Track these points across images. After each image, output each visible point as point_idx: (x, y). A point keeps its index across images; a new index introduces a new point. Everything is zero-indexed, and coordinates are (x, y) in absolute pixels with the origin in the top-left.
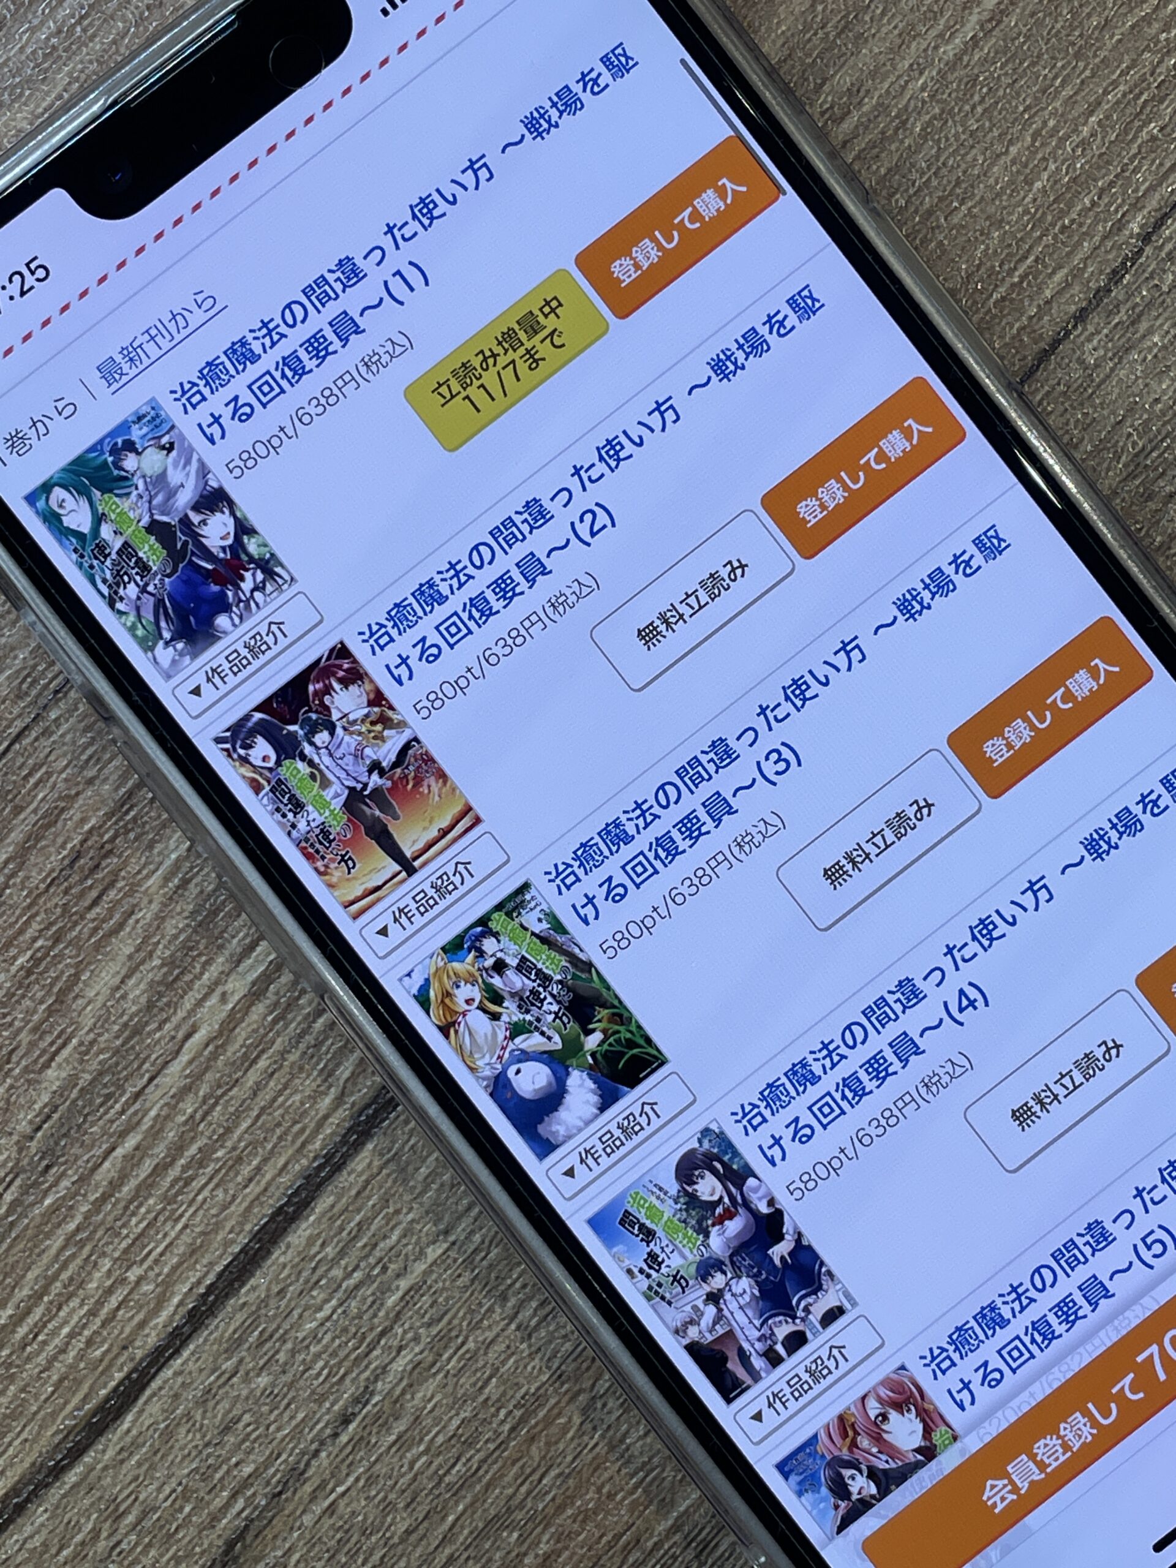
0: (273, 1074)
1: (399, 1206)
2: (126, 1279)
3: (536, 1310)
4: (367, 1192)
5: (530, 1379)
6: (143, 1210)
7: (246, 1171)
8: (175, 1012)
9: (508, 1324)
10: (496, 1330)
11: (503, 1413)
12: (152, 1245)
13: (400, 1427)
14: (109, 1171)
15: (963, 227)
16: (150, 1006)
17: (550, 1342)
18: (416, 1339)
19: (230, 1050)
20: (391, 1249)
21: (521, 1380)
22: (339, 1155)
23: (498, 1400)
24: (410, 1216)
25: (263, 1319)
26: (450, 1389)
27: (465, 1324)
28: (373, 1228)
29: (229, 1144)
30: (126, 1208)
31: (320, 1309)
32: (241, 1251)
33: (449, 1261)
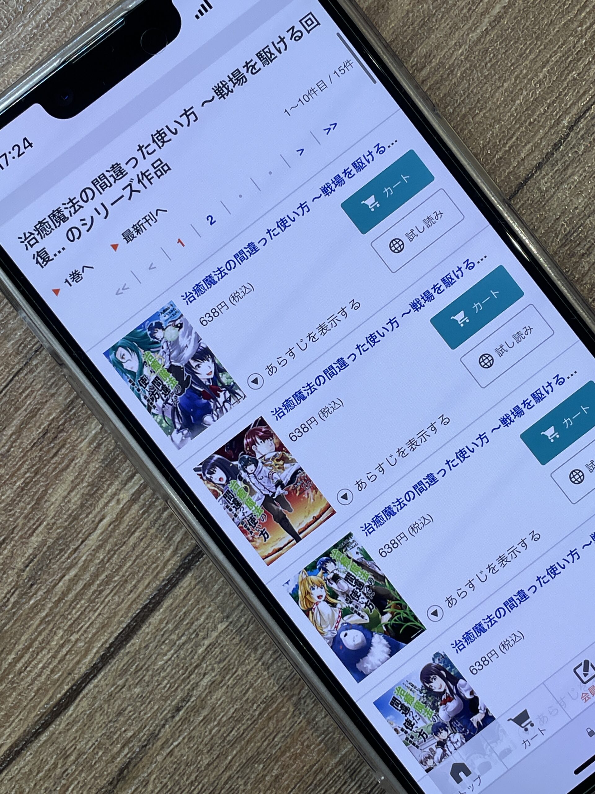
0: (142, 539)
1: (204, 604)
2: (70, 640)
3: (271, 655)
4: (189, 597)
5: (269, 689)
6: (79, 606)
7: (129, 587)
8: (94, 509)
9: (258, 663)
10: (252, 665)
11: (255, 706)
12: (83, 623)
13: (205, 713)
14: (62, 587)
15: (481, 122)
16: (82, 505)
17: (278, 671)
18: (213, 669)
19: (122, 527)
20: (201, 625)
21: (264, 689)
22: (175, 579)
23: (253, 700)
24: (210, 609)
25: (137, 659)
26: (229, 694)
27: (237, 662)
28: (192, 615)
29: (121, 573)
30: (70, 605)
31: (165, 655)
32: (127, 626)
33: (229, 631)
